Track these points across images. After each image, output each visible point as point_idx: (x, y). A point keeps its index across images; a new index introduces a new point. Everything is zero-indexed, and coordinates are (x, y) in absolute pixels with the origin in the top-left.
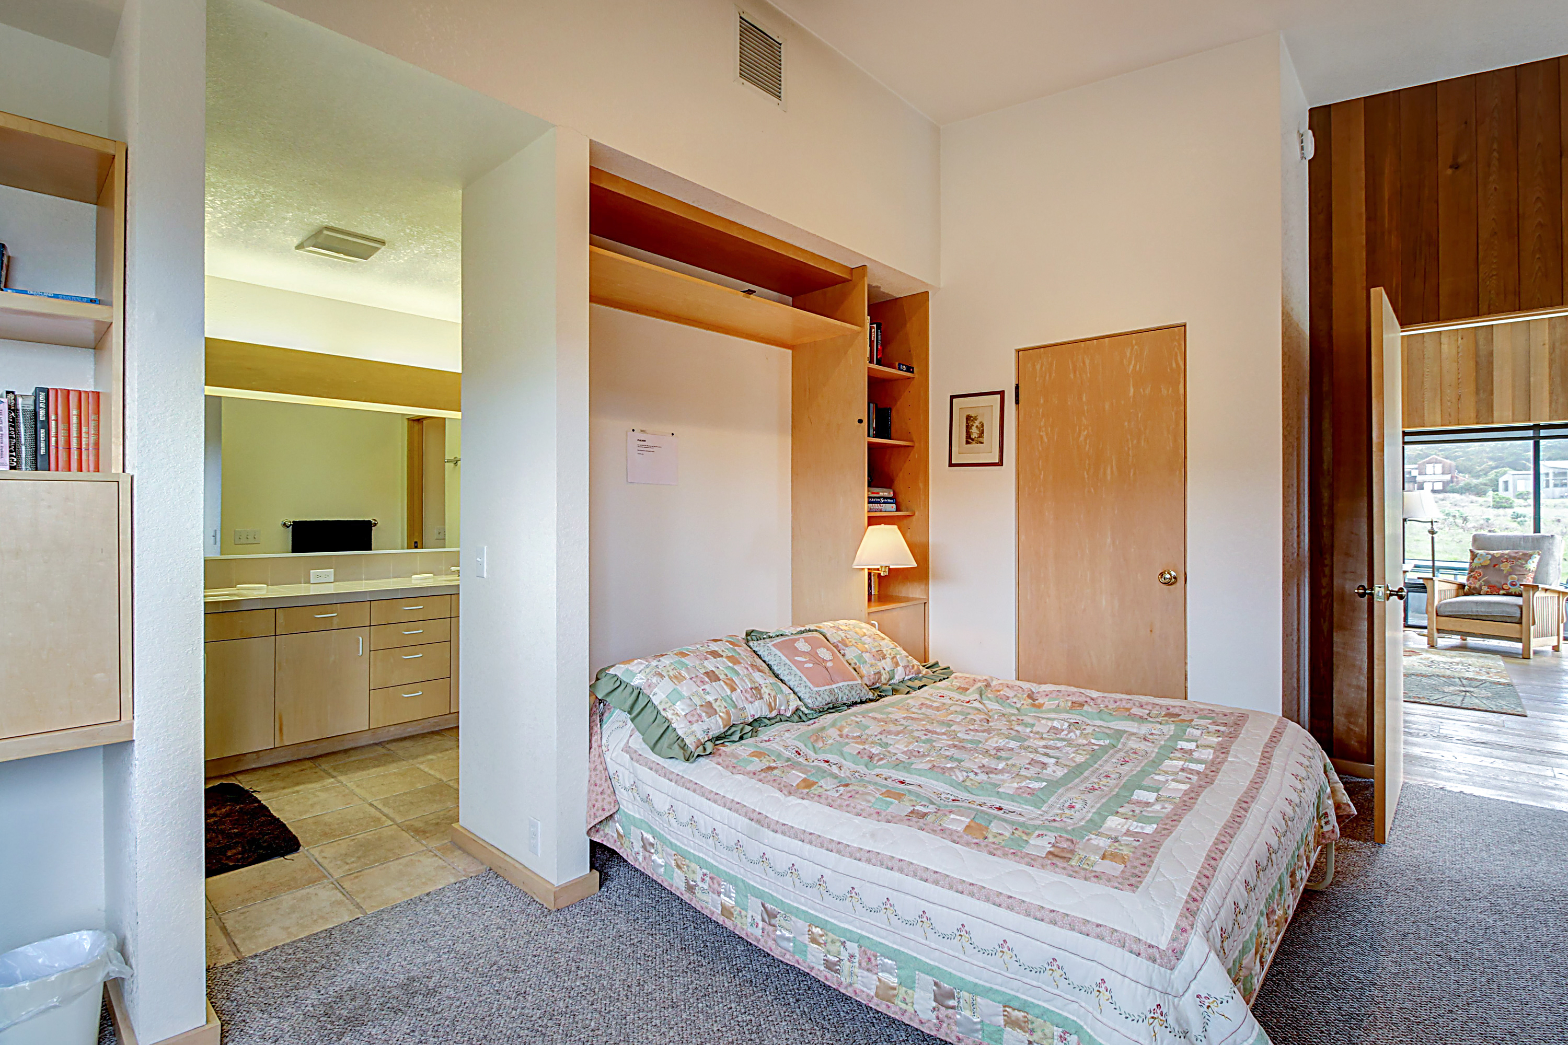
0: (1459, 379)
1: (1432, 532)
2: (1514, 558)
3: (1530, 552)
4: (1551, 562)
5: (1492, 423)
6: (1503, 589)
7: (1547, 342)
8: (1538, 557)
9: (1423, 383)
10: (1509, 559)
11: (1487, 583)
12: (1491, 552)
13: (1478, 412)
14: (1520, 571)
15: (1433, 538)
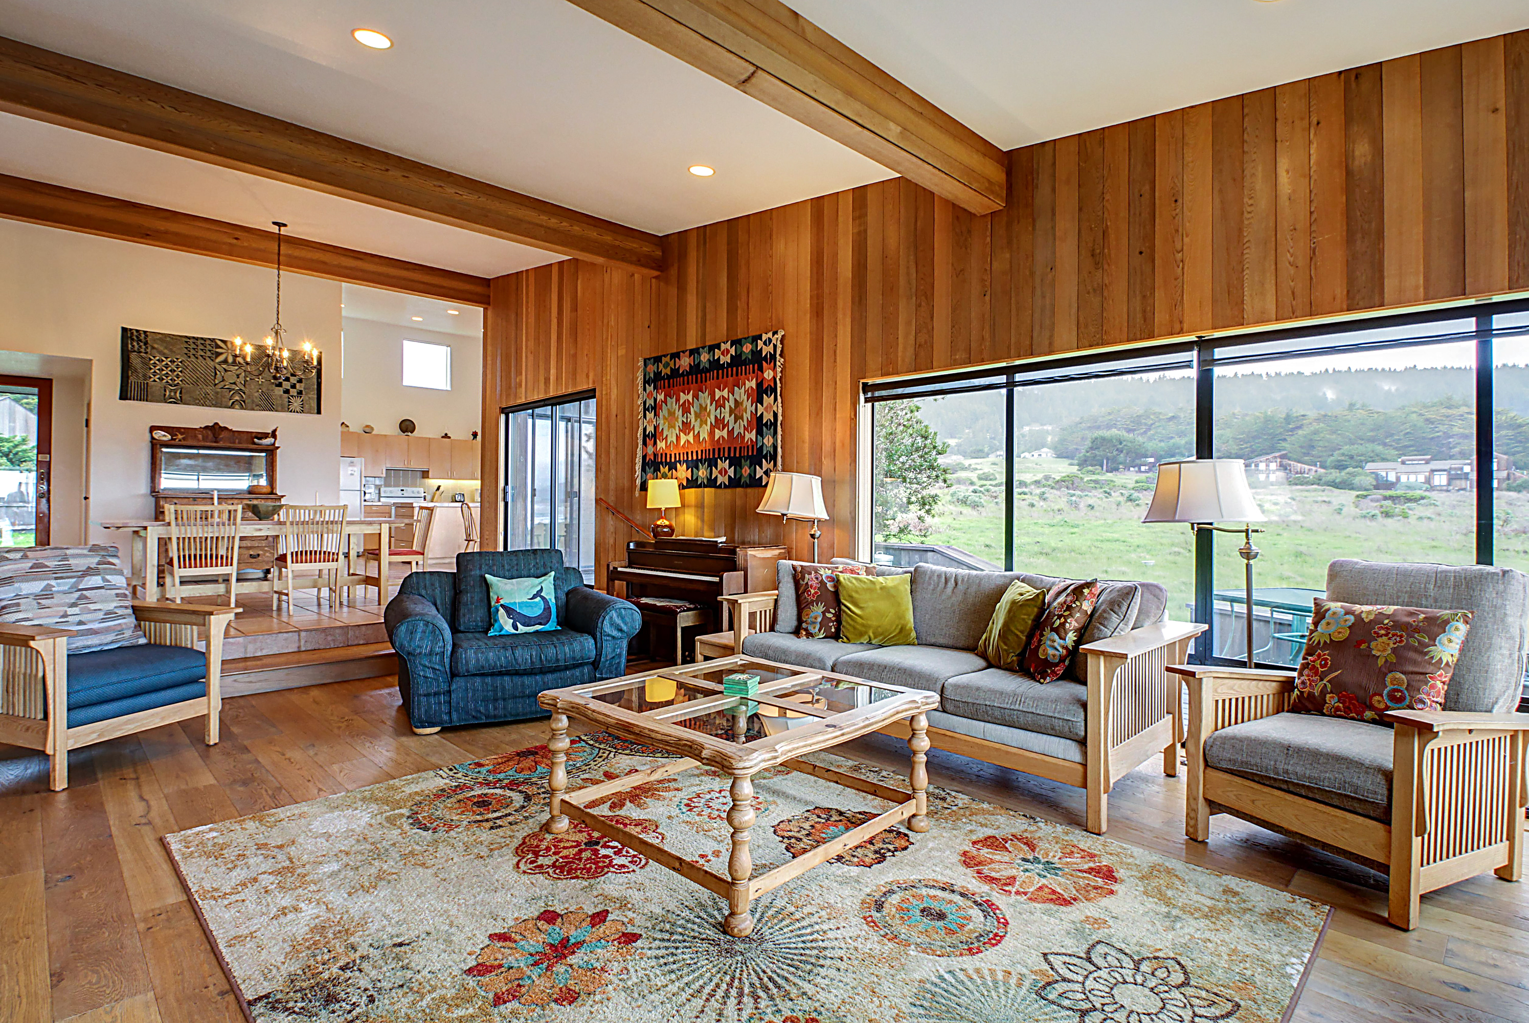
0: (1311, 213)
1: (1247, 554)
2: (1406, 627)
3: (1446, 613)
4: (1497, 641)
5: (1382, 305)
6: (1372, 708)
7: (1501, 104)
8: (1463, 628)
9: (1240, 230)
10: (1398, 627)
11: (1338, 687)
12: (1357, 608)
13: (1351, 280)
14: (1415, 663)
15: (1248, 566)
